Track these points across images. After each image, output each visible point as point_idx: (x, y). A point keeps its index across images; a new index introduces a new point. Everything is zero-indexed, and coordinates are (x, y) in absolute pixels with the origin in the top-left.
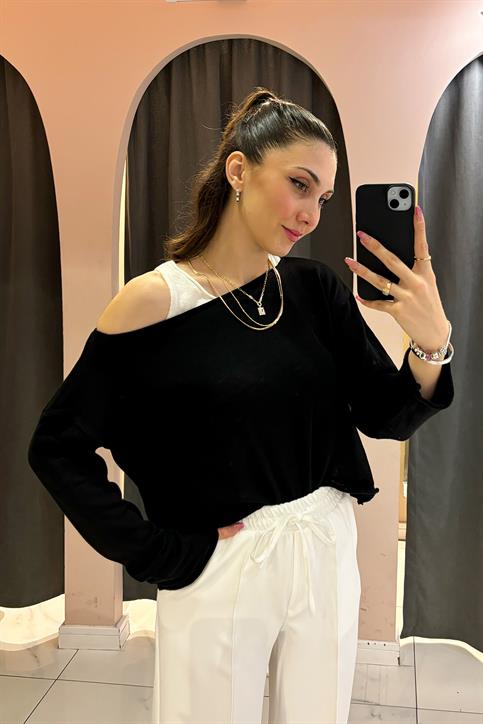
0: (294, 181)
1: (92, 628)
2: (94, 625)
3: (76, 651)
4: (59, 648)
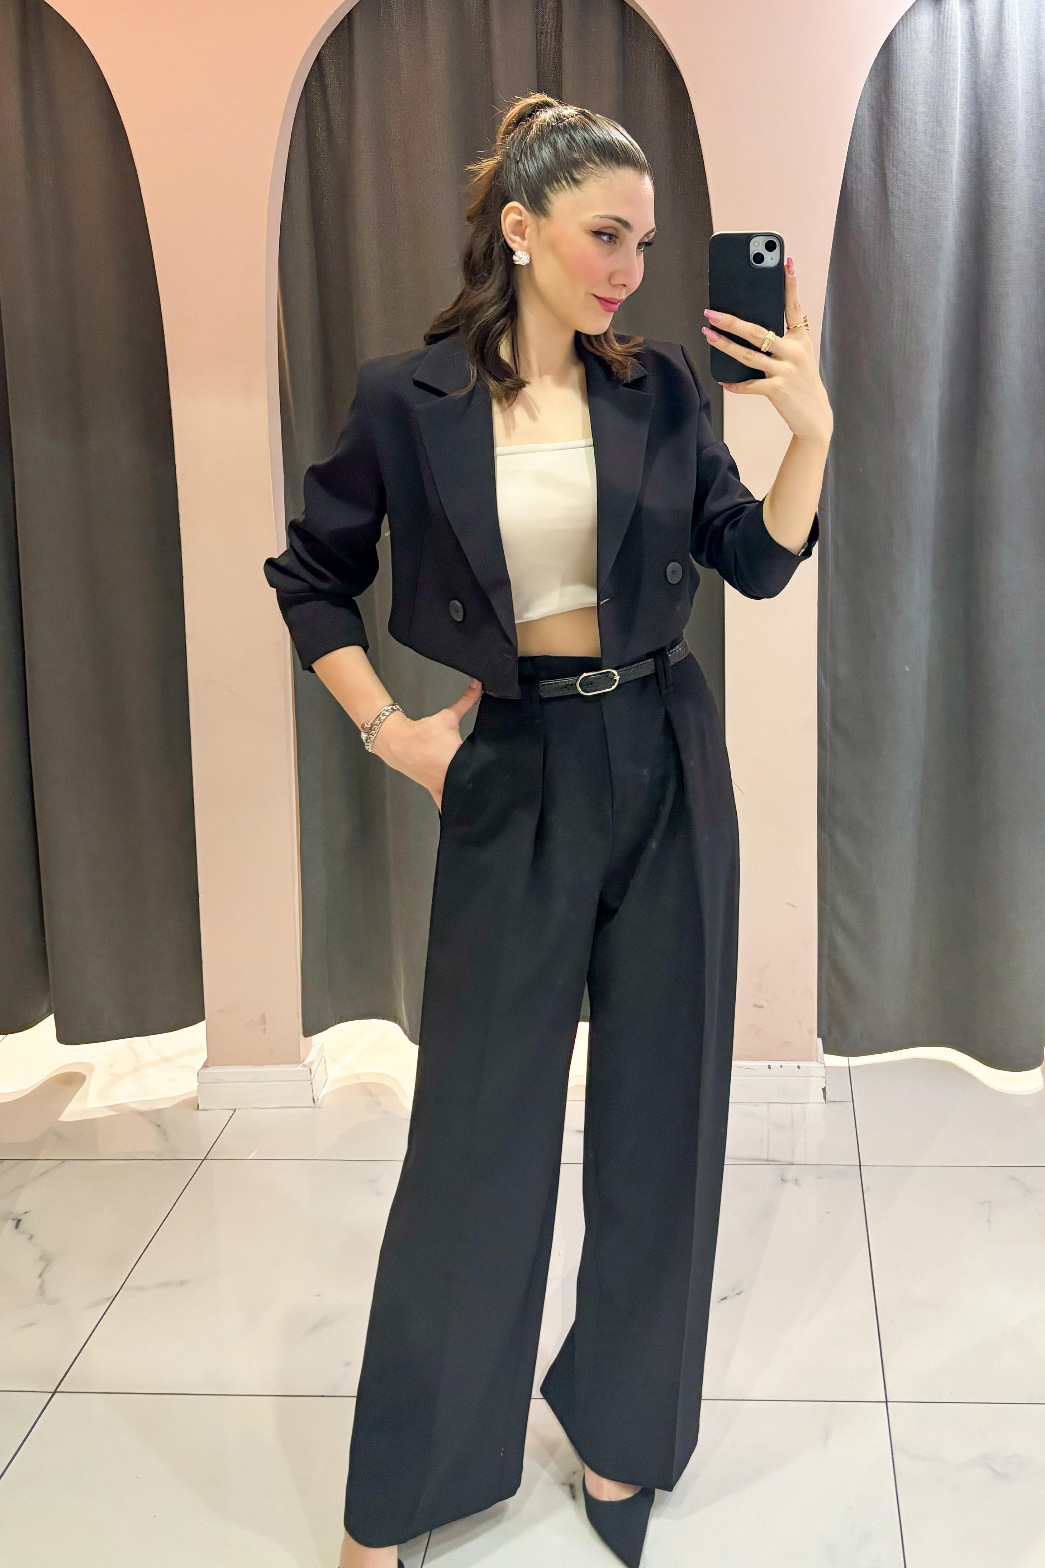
0: (598, 233)
1: (258, 1069)
2: (262, 1064)
3: (232, 1112)
4: (200, 1108)
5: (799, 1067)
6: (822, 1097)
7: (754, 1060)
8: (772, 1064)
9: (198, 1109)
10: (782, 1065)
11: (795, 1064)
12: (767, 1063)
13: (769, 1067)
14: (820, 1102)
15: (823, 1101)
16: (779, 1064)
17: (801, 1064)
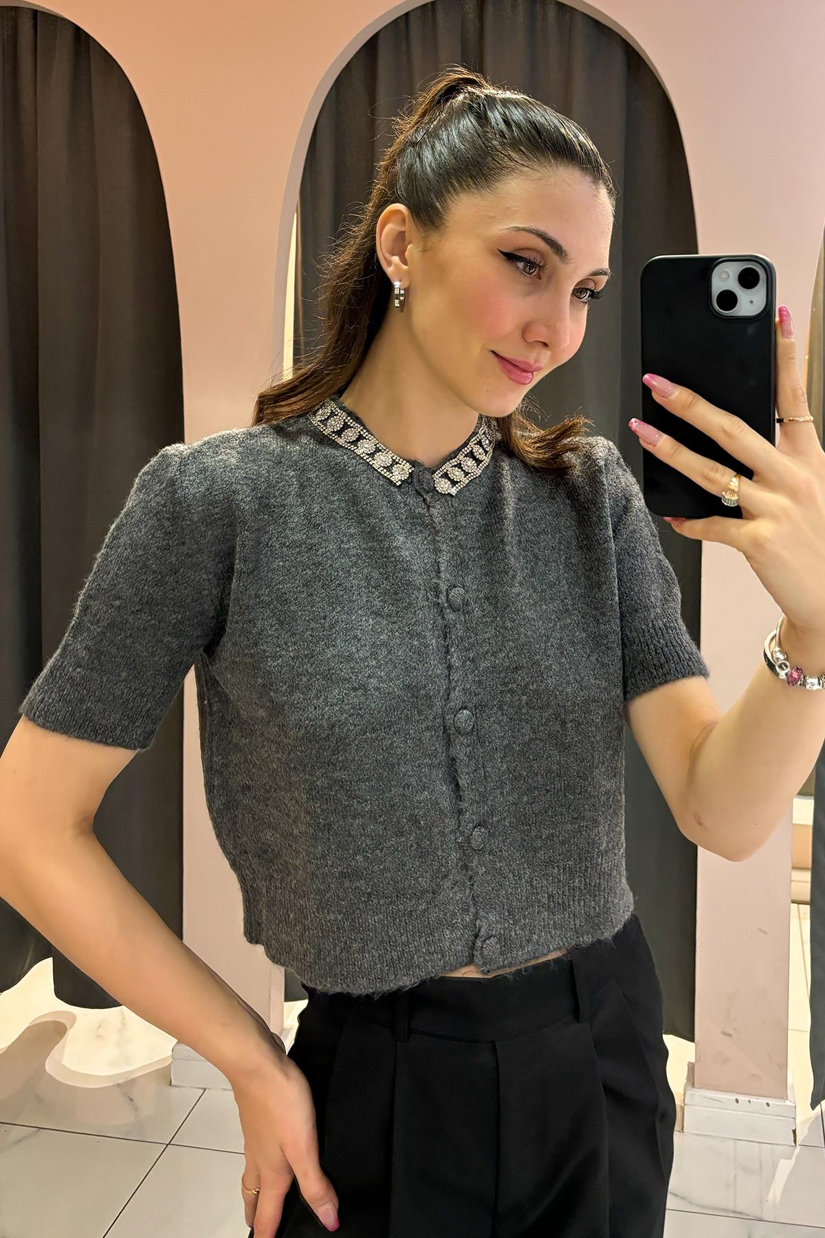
0: (510, 256)
3: (202, 1091)
4: (173, 1084)
5: (768, 1104)
6: (793, 1139)
7: (721, 1091)
8: (740, 1098)
9: (170, 1084)
10: (751, 1100)
11: (764, 1101)
12: (734, 1097)
13: (737, 1101)
14: (790, 1144)
15: (794, 1144)
16: (746, 1098)
17: (771, 1102)
